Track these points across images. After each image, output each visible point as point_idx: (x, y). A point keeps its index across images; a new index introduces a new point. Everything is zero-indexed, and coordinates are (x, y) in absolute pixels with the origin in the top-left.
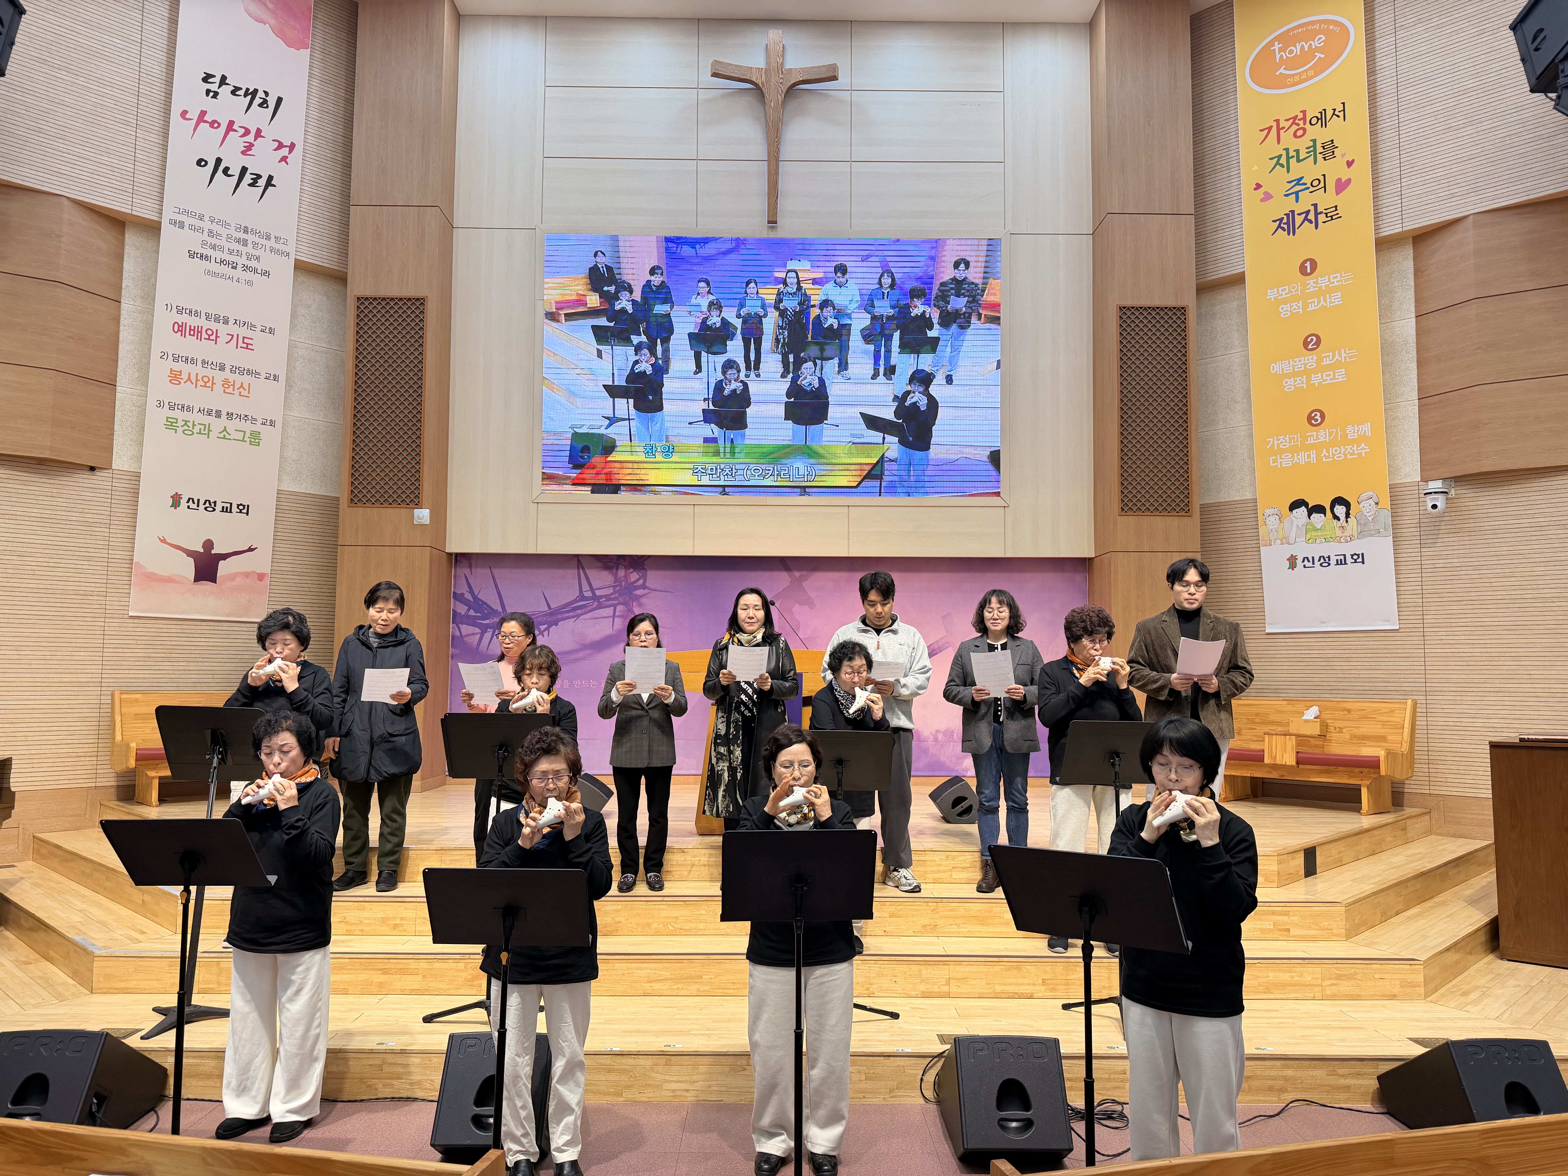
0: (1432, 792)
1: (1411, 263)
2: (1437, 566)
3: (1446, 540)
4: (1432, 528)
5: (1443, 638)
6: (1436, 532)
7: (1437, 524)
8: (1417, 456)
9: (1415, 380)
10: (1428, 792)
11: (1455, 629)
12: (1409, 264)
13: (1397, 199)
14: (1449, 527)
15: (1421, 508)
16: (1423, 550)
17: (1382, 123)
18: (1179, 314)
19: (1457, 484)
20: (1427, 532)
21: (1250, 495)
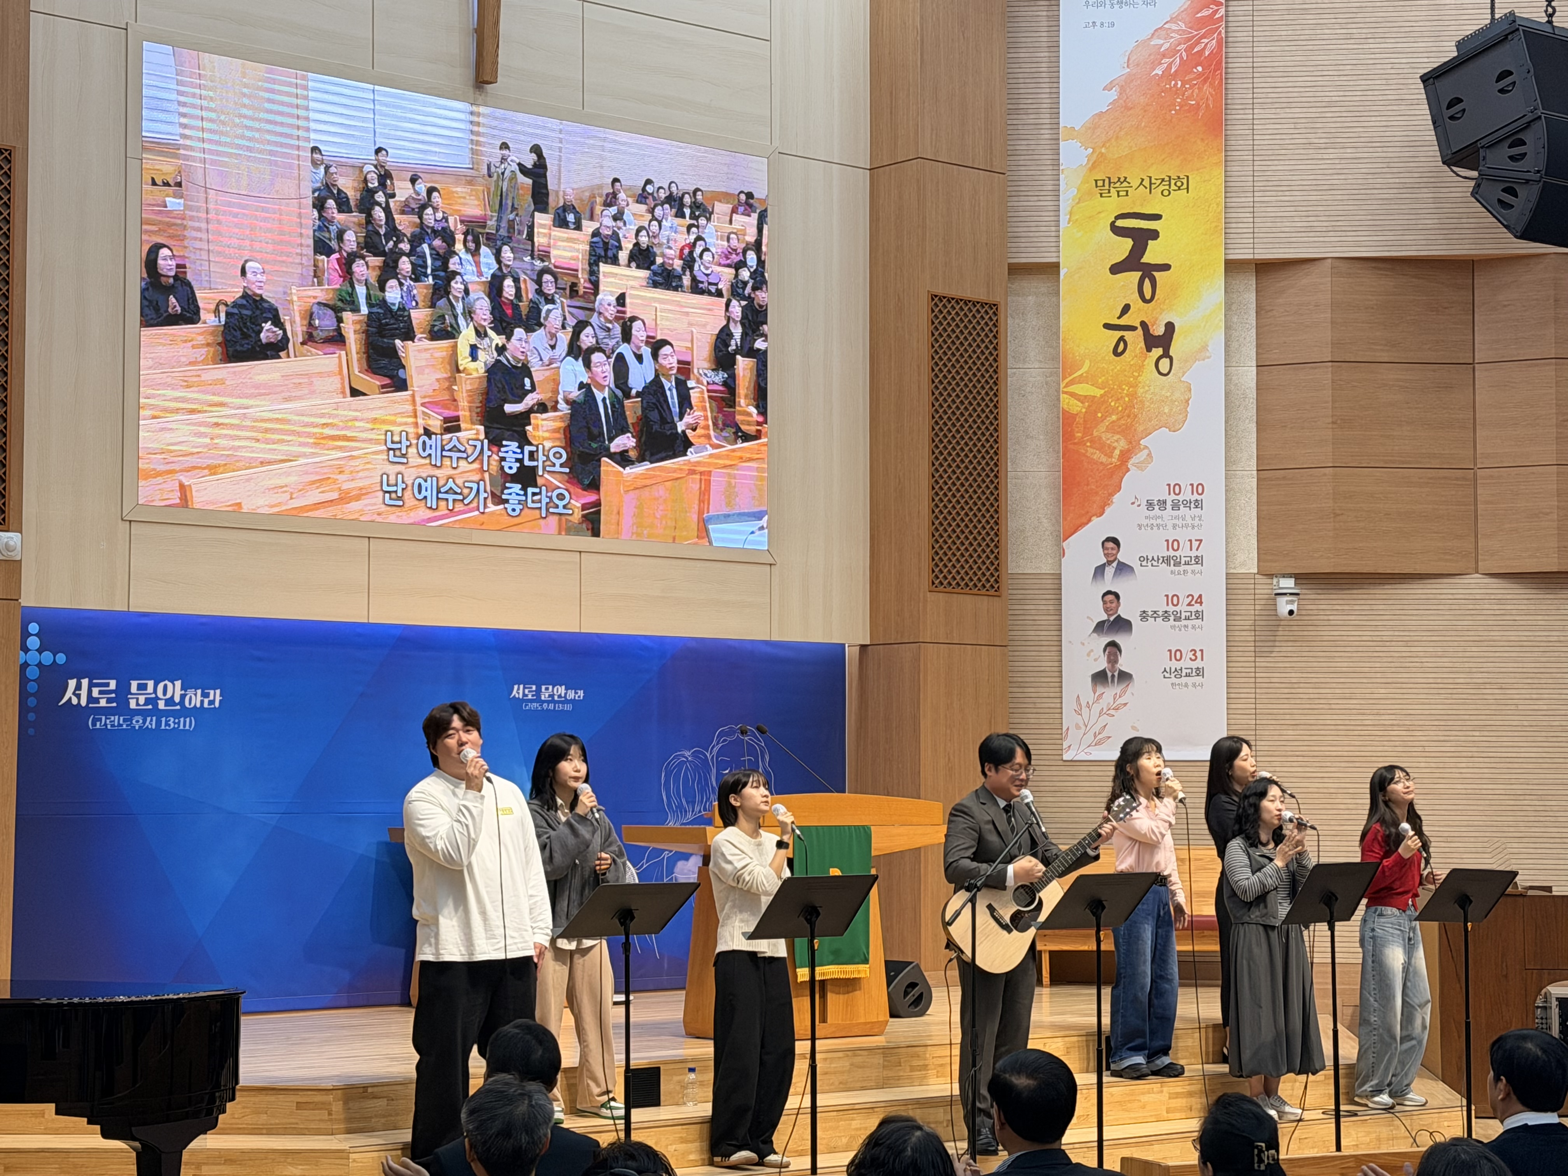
2: (1273, 680)
4: (1268, 633)
6: (1272, 638)
7: (1274, 628)
8: (1254, 541)
9: (1255, 446)
12: (1251, 297)
13: (1248, 215)
14: (1286, 633)
15: (1257, 607)
16: (1258, 659)
17: (1234, 112)
18: (991, 312)
19: (1299, 581)
20: (1263, 638)
21: (1046, 568)
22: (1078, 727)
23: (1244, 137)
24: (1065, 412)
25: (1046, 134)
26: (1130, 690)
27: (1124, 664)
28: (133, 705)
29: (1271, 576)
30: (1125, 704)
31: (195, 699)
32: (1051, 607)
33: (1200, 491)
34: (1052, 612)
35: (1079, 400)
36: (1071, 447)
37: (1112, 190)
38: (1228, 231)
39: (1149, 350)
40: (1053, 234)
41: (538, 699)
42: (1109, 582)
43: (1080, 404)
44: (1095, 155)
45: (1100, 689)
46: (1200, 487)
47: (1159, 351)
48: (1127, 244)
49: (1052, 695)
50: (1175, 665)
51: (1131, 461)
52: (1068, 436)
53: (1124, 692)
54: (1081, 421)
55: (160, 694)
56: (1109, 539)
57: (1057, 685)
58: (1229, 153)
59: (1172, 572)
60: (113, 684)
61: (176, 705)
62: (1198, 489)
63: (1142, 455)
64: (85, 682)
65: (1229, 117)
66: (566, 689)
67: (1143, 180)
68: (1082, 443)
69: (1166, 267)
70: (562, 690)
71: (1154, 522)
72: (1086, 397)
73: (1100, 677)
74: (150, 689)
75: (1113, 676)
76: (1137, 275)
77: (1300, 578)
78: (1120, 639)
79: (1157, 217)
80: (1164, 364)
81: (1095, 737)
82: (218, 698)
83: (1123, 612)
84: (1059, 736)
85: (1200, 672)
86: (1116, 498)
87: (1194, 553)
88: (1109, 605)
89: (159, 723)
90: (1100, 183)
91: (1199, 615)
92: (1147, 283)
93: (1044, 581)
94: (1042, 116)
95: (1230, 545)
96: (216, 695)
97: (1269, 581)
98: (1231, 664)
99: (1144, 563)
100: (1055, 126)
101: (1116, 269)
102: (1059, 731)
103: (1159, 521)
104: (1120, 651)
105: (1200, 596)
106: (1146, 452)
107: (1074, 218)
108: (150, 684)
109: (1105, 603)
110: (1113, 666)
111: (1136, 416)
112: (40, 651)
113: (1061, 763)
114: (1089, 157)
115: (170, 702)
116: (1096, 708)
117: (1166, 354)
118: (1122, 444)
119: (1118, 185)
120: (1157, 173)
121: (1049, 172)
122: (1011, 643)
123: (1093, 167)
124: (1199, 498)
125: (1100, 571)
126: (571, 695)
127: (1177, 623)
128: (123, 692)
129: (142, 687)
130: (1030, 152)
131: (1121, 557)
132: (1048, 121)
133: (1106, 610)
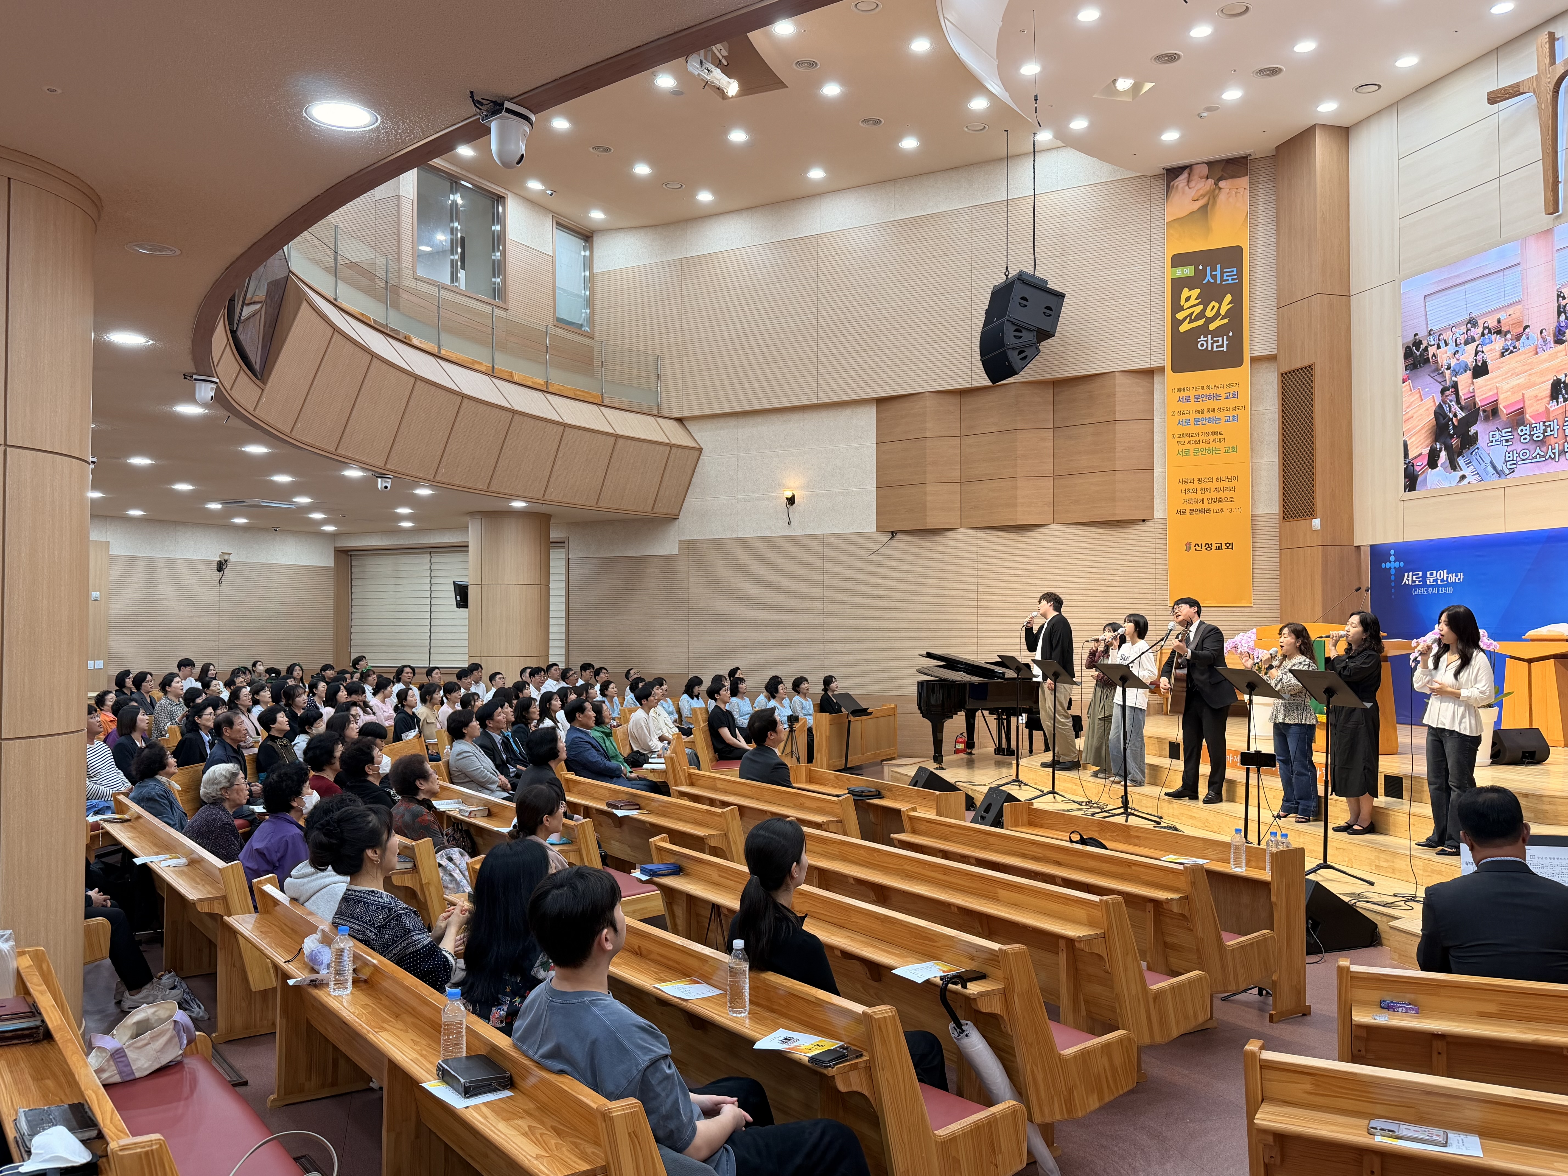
28: (1428, 583)
31: (1452, 578)
55: (1438, 577)
60: (1421, 573)
61: (1445, 581)
64: (1411, 574)
74: (1435, 575)
82: (1462, 577)
89: (1438, 591)
96: (1461, 575)
108: (1435, 572)
112: (1395, 562)
115: (1442, 580)
128: (1424, 577)
129: (1431, 574)
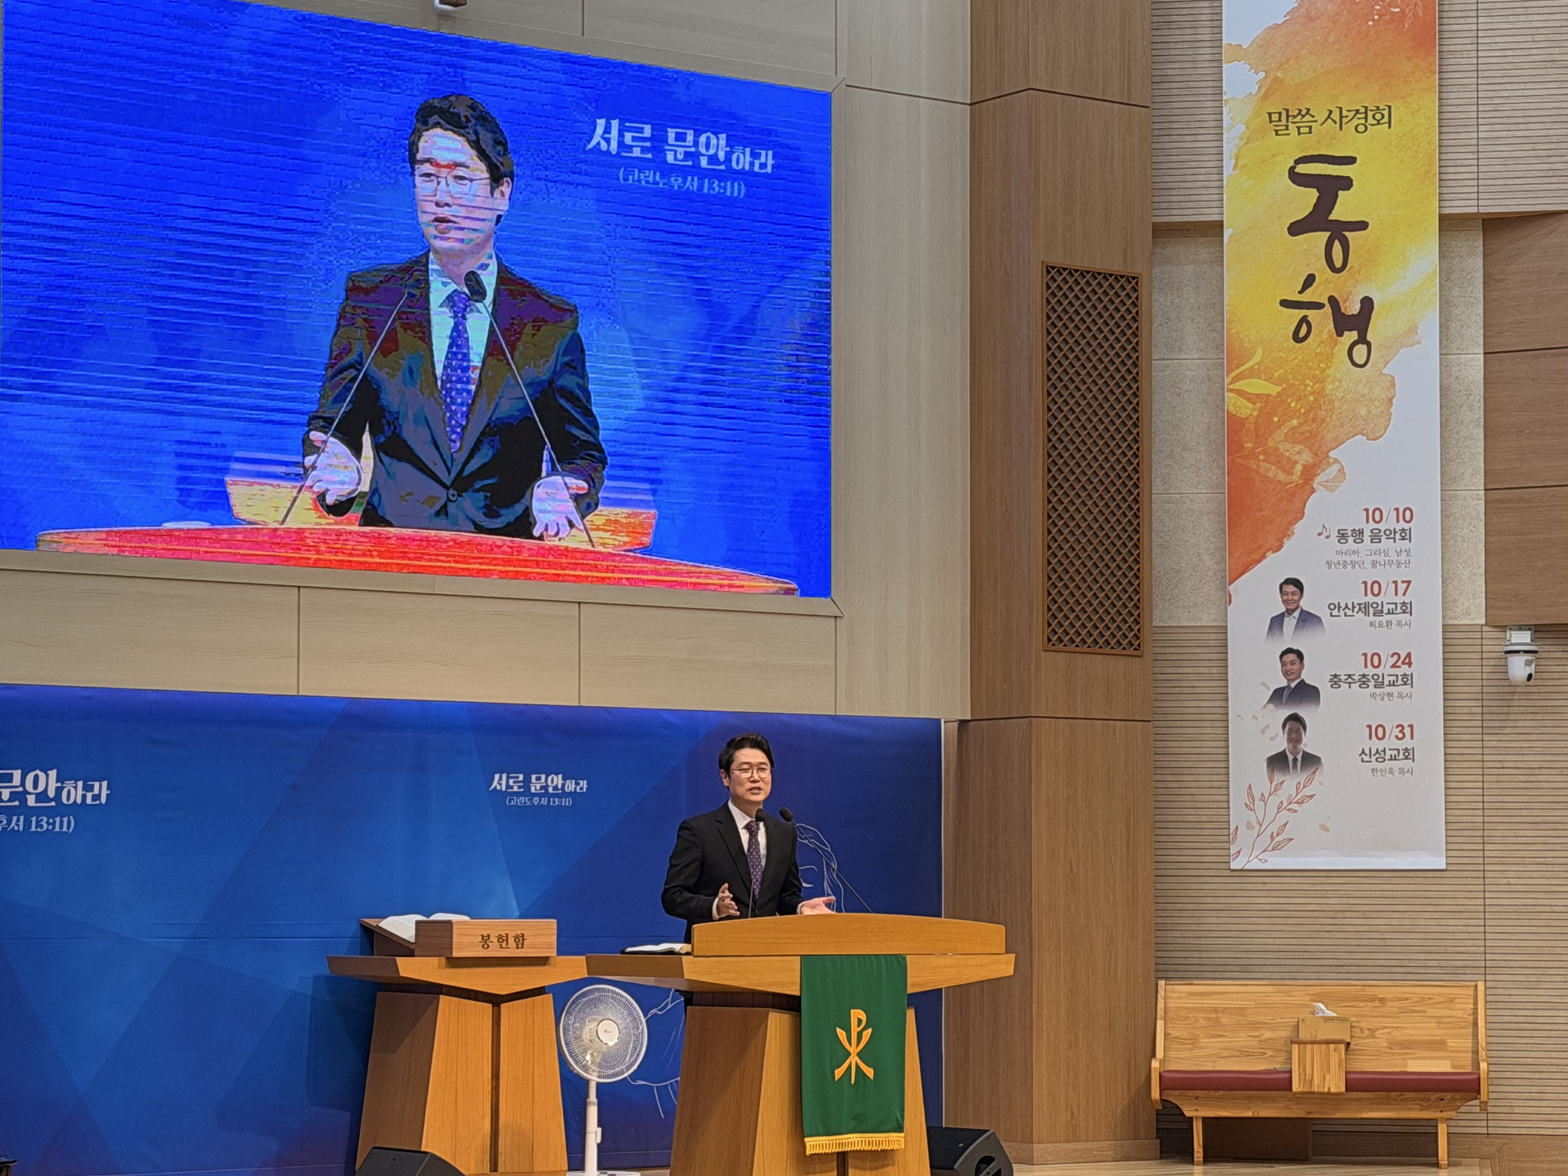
0: (1491, 1131)
1: (1480, 262)
2: (1505, 765)
3: (1520, 724)
4: (1500, 703)
5: (1512, 881)
6: (1505, 710)
7: (1508, 697)
8: (1481, 583)
9: (1482, 457)
10: (1484, 1131)
11: (1530, 868)
12: (1476, 264)
13: (1471, 156)
14: (1524, 703)
15: (1485, 669)
16: (1486, 737)
17: (1451, 21)
18: (1129, 287)
19: (1538, 635)
20: (1493, 710)
21: (1207, 619)
22: (1249, 826)
23: (1465, 54)
24: (1230, 416)
25: (1205, 53)
26: (1317, 776)
27: (1309, 743)
29: (1503, 628)
30: (1311, 797)
31: (74, 793)
32: (1214, 670)
33: (1408, 518)
34: (1216, 677)
35: (1248, 400)
36: (1238, 460)
37: (1290, 125)
38: (1444, 177)
39: (1340, 334)
40: (1215, 184)
41: (527, 792)
42: (1290, 637)
43: (1251, 405)
44: (1269, 81)
45: (1278, 777)
46: (1408, 513)
47: (1353, 335)
48: (1312, 195)
49: (1215, 784)
50: (1377, 745)
51: (1318, 480)
52: (1235, 447)
53: (1309, 781)
54: (1252, 427)
55: (29, 786)
56: (1288, 581)
57: (1223, 771)
58: (1445, 75)
59: (1371, 624)
61: (51, 800)
62: (1406, 514)
63: (1333, 470)
65: (1445, 28)
66: (564, 779)
67: (1331, 112)
68: (1253, 455)
69: (1362, 226)
70: (558, 780)
71: (1348, 559)
72: (1257, 395)
73: (1278, 762)
74: (16, 781)
75: (1295, 760)
76: (1325, 235)
77: (1539, 630)
78: (1304, 712)
79: (1351, 160)
80: (1360, 352)
81: (1272, 838)
82: (104, 792)
83: (1308, 676)
84: (1225, 838)
85: (1408, 754)
86: (1299, 527)
87: (1399, 599)
88: (1289, 667)
89: (27, 824)
90: (1275, 117)
91: (1407, 680)
92: (1337, 247)
93: (1205, 636)
94: (1200, 31)
95: (1450, 587)
96: (102, 789)
97: (1500, 635)
98: (1450, 744)
99: (1335, 612)
100: (1217, 44)
101: (1296, 229)
102: (1225, 832)
103: (1354, 557)
104: (1305, 727)
105: (1409, 655)
106: (1336, 467)
107: (1240, 164)
108: (17, 774)
109: (1283, 664)
110: (1295, 747)
111: (1323, 420)
113: (1228, 873)
114: (1261, 84)
115: (42, 797)
116: (1273, 801)
117: (1362, 339)
118: (1306, 457)
119: (1299, 118)
120: (1349, 104)
121: (1209, 104)
122: (1156, 717)
123: (1265, 97)
124: (1406, 526)
125: (1277, 622)
126: (570, 786)
127: (1379, 691)
130: (1186, 78)
131: (1306, 604)
132: (1207, 37)
133: (1286, 674)
